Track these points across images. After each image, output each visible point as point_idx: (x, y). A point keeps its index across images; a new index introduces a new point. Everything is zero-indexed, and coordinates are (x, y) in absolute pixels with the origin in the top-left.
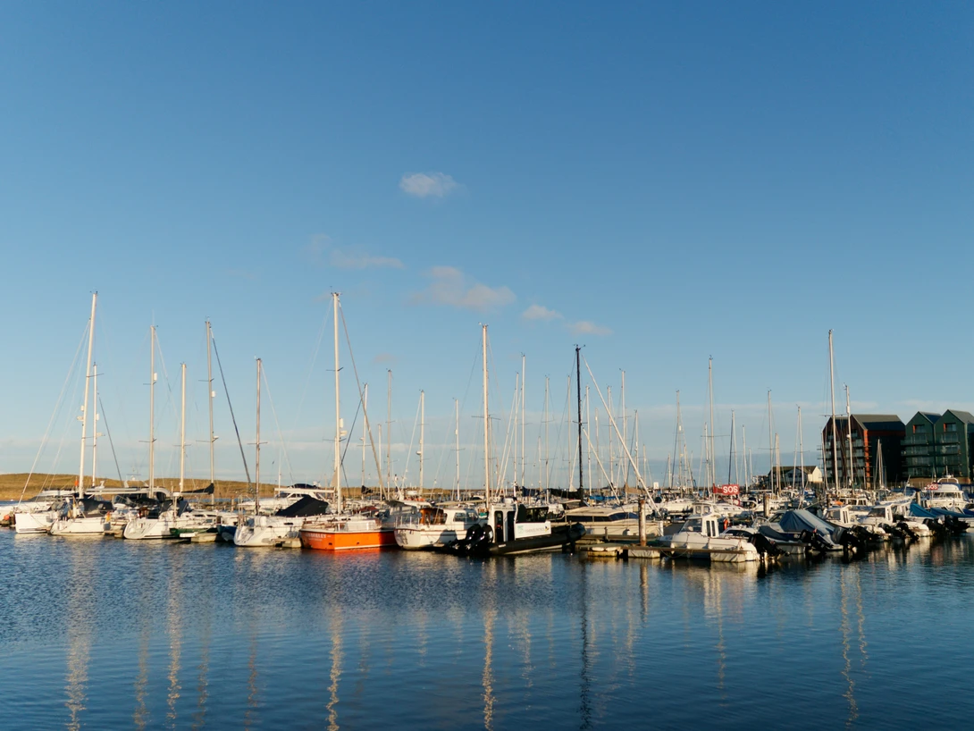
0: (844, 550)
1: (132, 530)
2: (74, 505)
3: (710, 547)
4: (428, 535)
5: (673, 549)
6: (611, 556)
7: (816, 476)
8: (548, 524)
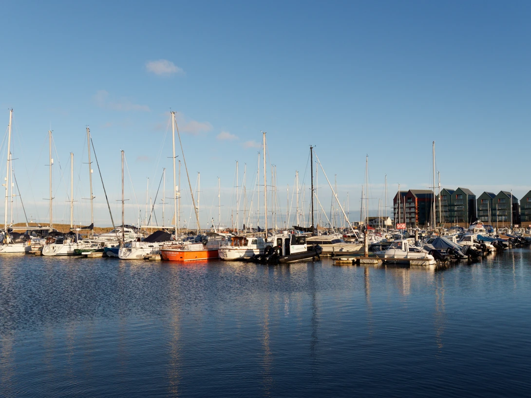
0: (468, 258)
1: (47, 251)
2: (7, 236)
3: (409, 257)
4: (239, 252)
5: (386, 259)
6: (350, 263)
7: (389, 222)
8: (306, 245)
